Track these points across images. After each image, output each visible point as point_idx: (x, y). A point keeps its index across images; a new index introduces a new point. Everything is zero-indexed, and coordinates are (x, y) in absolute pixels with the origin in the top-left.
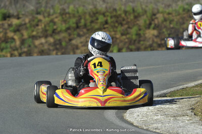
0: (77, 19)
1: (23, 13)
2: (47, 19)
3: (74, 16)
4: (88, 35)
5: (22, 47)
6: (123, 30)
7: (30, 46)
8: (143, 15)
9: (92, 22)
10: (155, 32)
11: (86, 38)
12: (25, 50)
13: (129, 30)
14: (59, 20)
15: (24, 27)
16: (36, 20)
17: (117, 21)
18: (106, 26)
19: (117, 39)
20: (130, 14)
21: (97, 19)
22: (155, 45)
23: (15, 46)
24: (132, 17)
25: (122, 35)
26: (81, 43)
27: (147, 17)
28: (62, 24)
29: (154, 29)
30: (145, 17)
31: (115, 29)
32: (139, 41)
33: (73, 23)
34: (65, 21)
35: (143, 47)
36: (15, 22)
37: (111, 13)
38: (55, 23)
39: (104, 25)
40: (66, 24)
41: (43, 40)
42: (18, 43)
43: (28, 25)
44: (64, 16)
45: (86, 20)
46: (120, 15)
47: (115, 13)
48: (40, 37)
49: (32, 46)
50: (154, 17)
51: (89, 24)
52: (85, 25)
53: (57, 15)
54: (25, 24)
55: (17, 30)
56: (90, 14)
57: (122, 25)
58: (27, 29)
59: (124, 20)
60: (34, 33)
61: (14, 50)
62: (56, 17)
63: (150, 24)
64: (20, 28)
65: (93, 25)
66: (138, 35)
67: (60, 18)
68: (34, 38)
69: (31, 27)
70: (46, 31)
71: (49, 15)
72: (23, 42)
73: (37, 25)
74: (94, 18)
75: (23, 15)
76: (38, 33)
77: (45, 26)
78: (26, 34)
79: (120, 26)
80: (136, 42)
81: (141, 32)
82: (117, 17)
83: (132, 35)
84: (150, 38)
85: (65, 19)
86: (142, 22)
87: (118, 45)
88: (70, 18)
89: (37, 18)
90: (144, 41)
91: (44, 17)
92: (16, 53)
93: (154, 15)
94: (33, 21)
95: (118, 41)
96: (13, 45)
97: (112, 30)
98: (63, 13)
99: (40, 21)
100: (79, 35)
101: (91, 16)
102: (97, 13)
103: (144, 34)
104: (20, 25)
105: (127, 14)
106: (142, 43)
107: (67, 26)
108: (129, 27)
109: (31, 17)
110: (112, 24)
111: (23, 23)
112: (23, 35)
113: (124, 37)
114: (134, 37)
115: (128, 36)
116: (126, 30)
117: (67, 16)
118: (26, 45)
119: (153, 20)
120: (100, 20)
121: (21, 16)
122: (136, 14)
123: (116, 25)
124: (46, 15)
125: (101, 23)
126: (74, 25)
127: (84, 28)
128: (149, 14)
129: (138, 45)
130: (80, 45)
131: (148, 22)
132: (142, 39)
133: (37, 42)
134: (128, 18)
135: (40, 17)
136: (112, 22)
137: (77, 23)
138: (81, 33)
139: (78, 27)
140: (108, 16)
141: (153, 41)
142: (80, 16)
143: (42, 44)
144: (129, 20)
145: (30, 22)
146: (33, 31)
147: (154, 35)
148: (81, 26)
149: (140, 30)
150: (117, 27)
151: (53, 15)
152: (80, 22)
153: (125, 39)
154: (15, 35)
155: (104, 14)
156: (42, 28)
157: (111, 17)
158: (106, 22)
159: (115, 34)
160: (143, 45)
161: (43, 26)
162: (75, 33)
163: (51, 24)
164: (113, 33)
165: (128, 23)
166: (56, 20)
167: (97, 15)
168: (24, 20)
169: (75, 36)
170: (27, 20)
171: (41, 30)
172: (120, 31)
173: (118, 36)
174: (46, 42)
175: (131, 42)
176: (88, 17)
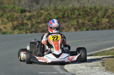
0: (63, 12)
1: (33, 9)
2: (46, 13)
3: (61, 11)
4: (69, 22)
5: (32, 28)
6: (89, 19)
7: (36, 28)
8: (100, 10)
9: (71, 14)
10: (107, 20)
11: (68, 23)
12: (34, 30)
13: (92, 19)
14: (53, 13)
15: (33, 17)
16: (40, 13)
17: (85, 14)
18: (80, 16)
19: (85, 23)
20: (93, 10)
21: (75, 13)
22: (107, 27)
23: (28, 28)
24: (94, 11)
25: (89, 21)
26: (65, 26)
27: (103, 11)
28: (54, 16)
29: (106, 18)
30: (101, 11)
31: (85, 18)
32: (98, 25)
33: (61, 15)
34: (56, 14)
35: (100, 28)
36: (28, 14)
37: (82, 9)
38: (50, 15)
39: (78, 16)
40: (57, 15)
41: (44, 25)
42: (30, 26)
43: (36, 16)
44: (56, 11)
45: (68, 13)
46: (87, 10)
47: (84, 9)
48: (42, 23)
49: (38, 28)
50: (106, 11)
51: (70, 15)
52: (68, 16)
53: (52, 10)
54: (34, 15)
55: (29, 19)
56: (70, 9)
57: (88, 16)
58: (35, 18)
59: (90, 13)
60: (39, 21)
61: (27, 30)
62: (52, 12)
63: (104, 15)
64: (31, 18)
65: (72, 16)
66: (98, 21)
67: (54, 12)
68: (39, 23)
69: (37, 17)
70: (46, 19)
71: (47, 10)
72: (32, 26)
73: (41, 16)
74: (73, 12)
75: (33, 10)
76: (41, 20)
77: (45, 17)
78: (34, 21)
79: (87, 16)
80: (97, 25)
81: (99, 20)
82: (86, 11)
83: (94, 22)
84: (104, 23)
85: (56, 12)
86: (100, 14)
87: (86, 27)
88: (59, 12)
89: (40, 12)
90: (101, 25)
91: (45, 11)
92: (28, 31)
93: (107, 10)
94: (38, 14)
95: (86, 25)
96: (27, 27)
97: (83, 19)
98: (55, 9)
99: (42, 14)
100: (64, 22)
101: (71, 11)
102: (74, 9)
103: (101, 21)
104: (31, 16)
105: (92, 10)
106: (100, 26)
107: (58, 16)
108: (92, 17)
109: (37, 12)
110: (83, 15)
111: (33, 15)
112: (32, 22)
113: (90, 23)
114: (95, 23)
115: (92, 22)
116: (91, 19)
117: (58, 11)
118: (34, 27)
119: (106, 13)
120: (76, 13)
121: (31, 11)
122: (96, 10)
123: (85, 16)
124: (46, 10)
125: (77, 15)
126: (62, 16)
127: (67, 18)
128: (104, 10)
129: (97, 27)
130: (65, 27)
131: (103, 14)
132: (100, 24)
133: (40, 26)
134: (92, 12)
135: (42, 11)
136: (83, 14)
137: (63, 15)
138: (66, 20)
139: (64, 17)
140: (80, 11)
141: (106, 25)
142: (65, 11)
143: (43, 27)
144: (93, 13)
145: (36, 14)
146: (38, 19)
147: (106, 22)
148: (65, 17)
149: (99, 18)
150: (86, 17)
151: (49, 10)
152: (65, 15)
153: (90, 24)
154: (28, 22)
155: (78, 10)
156: (43, 18)
157: (83, 11)
158: (80, 14)
159: (85, 21)
160: (100, 27)
161: (44, 16)
162: (62, 20)
163: (49, 15)
164: (83, 20)
165: (92, 15)
166: (51, 13)
167: (74, 10)
168: (33, 13)
169: (62, 22)
170: (35, 13)
171: (43, 19)
172: (87, 19)
173: (86, 22)
174: (46, 26)
175: (94, 25)
176: (69, 11)
